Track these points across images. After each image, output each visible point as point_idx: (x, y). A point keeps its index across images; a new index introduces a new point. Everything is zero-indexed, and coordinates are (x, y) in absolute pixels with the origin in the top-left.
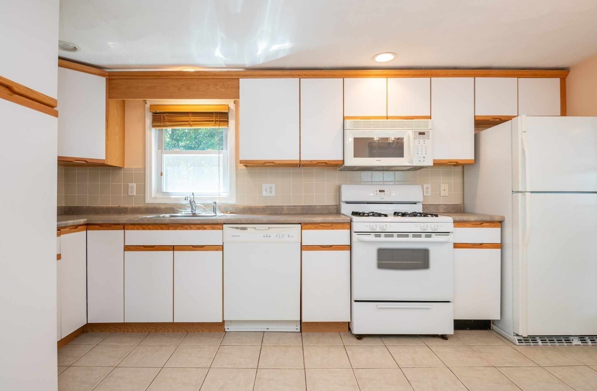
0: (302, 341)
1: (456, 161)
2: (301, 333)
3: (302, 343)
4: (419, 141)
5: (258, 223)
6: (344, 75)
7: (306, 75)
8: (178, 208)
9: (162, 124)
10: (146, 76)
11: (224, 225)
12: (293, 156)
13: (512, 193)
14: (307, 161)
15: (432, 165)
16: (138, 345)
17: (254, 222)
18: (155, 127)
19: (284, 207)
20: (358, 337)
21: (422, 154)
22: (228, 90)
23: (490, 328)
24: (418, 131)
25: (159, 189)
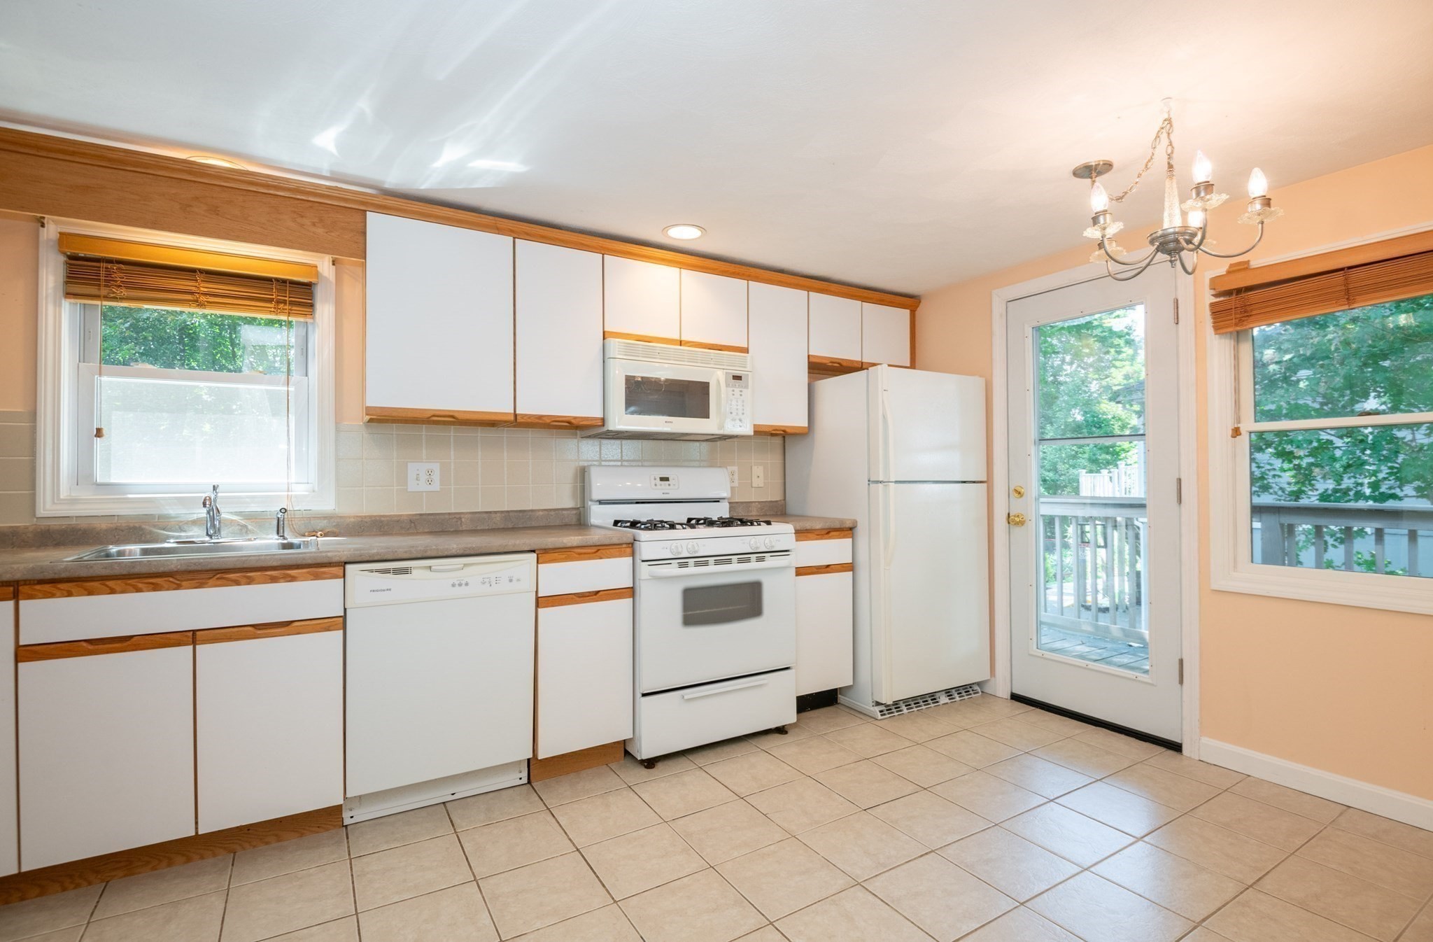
0: (542, 800)
1: (783, 429)
2: (529, 785)
3: (544, 804)
4: (733, 391)
5: (438, 555)
6: (605, 248)
7: (527, 234)
8: (155, 526)
9: (104, 291)
10: (73, 153)
11: (348, 567)
12: (500, 405)
13: (869, 484)
14: (530, 416)
15: (753, 434)
16: (88, 923)
17: (429, 554)
18: (74, 298)
19: (462, 516)
20: (646, 764)
21: (737, 414)
22: (333, 234)
23: (837, 702)
24: (731, 373)
25: (84, 475)
